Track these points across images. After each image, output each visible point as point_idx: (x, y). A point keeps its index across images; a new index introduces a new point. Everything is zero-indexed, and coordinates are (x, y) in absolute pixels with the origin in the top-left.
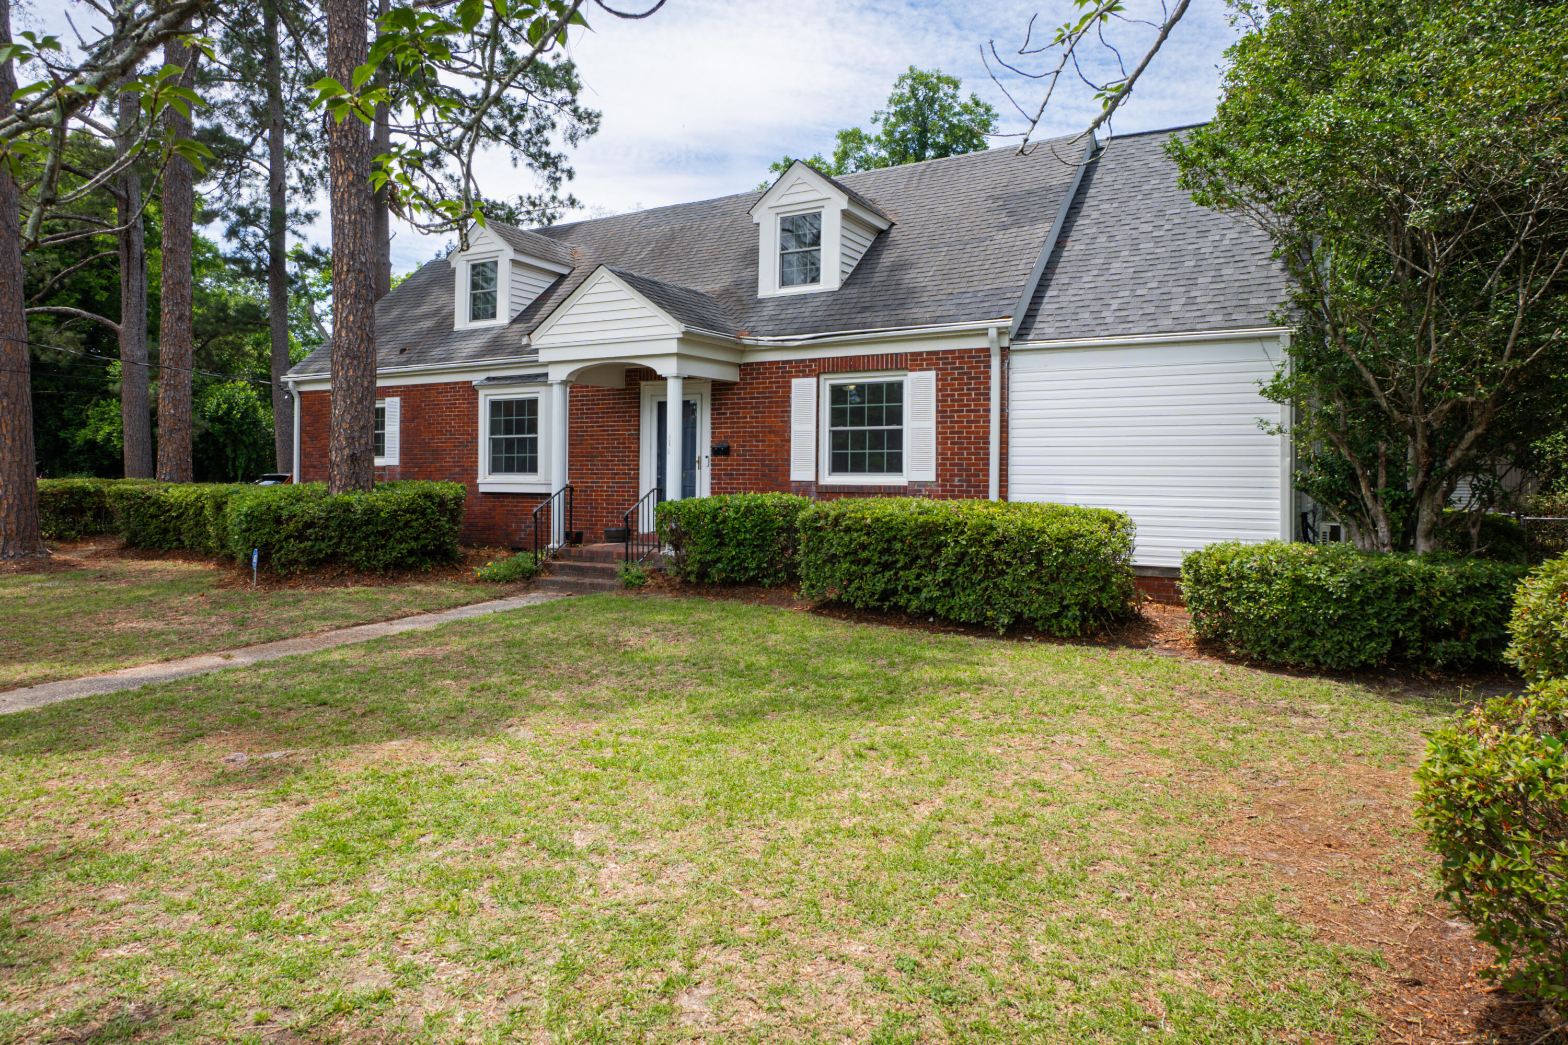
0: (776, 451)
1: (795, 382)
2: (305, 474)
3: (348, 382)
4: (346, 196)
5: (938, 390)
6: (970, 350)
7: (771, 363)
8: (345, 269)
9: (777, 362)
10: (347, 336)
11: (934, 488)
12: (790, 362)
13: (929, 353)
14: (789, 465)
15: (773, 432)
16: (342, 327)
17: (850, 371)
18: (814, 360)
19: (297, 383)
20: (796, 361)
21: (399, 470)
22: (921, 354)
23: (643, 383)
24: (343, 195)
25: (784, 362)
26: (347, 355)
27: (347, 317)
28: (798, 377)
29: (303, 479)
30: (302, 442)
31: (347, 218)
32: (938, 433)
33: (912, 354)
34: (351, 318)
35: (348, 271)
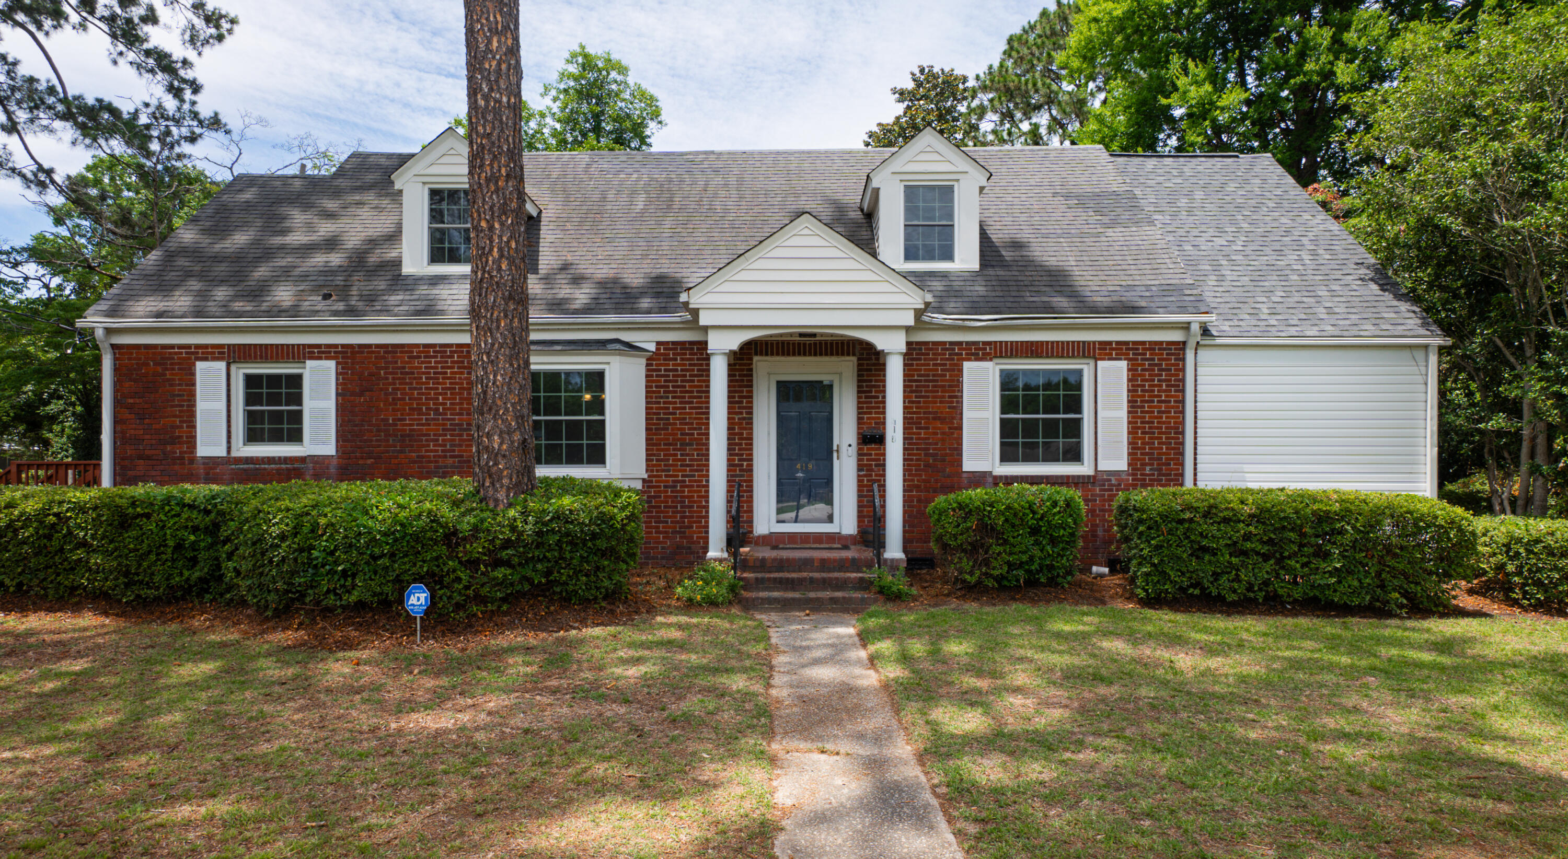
0: (943, 440)
1: (967, 365)
2: (123, 468)
3: (514, 335)
4: (504, 67)
5: (1129, 380)
6: (1161, 343)
7: (935, 343)
8: (503, 171)
9: (944, 343)
10: (510, 269)
11: (1124, 477)
12: (960, 343)
13: (1118, 343)
14: (961, 455)
15: (939, 418)
16: (502, 256)
17: (1032, 357)
18: (989, 343)
19: (109, 331)
20: (967, 343)
21: (335, 462)
22: (1110, 343)
23: (756, 358)
24: (499, 64)
25: (951, 343)
26: (511, 297)
27: (508, 242)
28: (969, 360)
29: (122, 476)
30: (117, 421)
31: (505, 99)
32: (1129, 423)
33: (1100, 343)
34: (513, 245)
35: (508, 176)
